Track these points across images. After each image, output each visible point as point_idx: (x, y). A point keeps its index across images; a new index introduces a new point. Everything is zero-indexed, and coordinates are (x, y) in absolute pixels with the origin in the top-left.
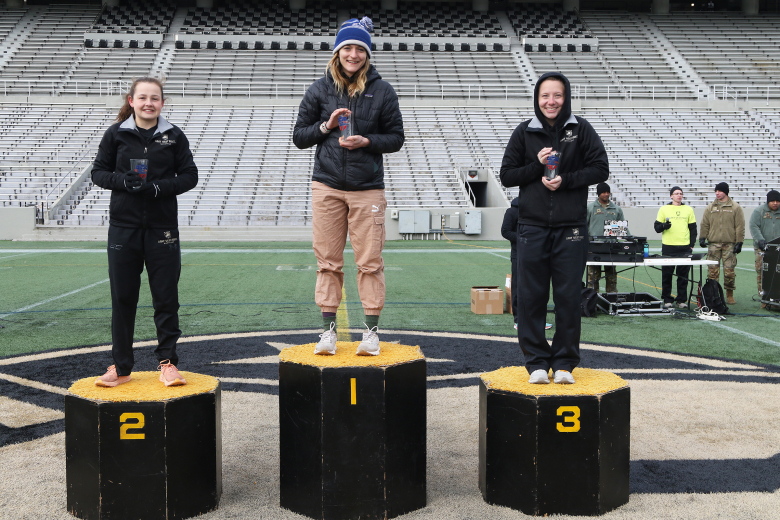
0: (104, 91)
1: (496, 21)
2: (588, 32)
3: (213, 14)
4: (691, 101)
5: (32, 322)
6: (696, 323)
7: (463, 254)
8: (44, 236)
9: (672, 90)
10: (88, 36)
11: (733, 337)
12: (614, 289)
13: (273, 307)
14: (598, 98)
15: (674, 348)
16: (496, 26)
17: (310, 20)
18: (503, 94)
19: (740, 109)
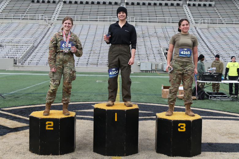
0: (38, 18)
5: (15, 97)
8: (17, 69)
13: (95, 94)
14: (214, 23)
15: (228, 110)
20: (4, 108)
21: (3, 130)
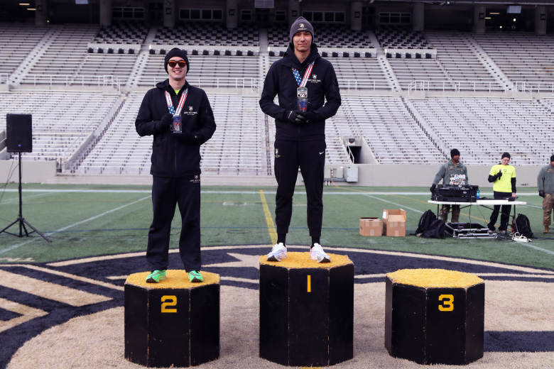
0: (101, 83)
1: (367, 37)
2: (429, 45)
3: (175, 31)
4: (501, 93)
5: (70, 238)
6: (512, 243)
7: (347, 195)
8: (62, 181)
9: (486, 85)
10: (90, 45)
11: (538, 253)
12: (457, 220)
13: (227, 230)
14: (437, 90)
15: (499, 260)
16: (367, 40)
17: (240, 35)
18: (371, 87)
19: (534, 98)
20: (53, 262)
21: (60, 310)
